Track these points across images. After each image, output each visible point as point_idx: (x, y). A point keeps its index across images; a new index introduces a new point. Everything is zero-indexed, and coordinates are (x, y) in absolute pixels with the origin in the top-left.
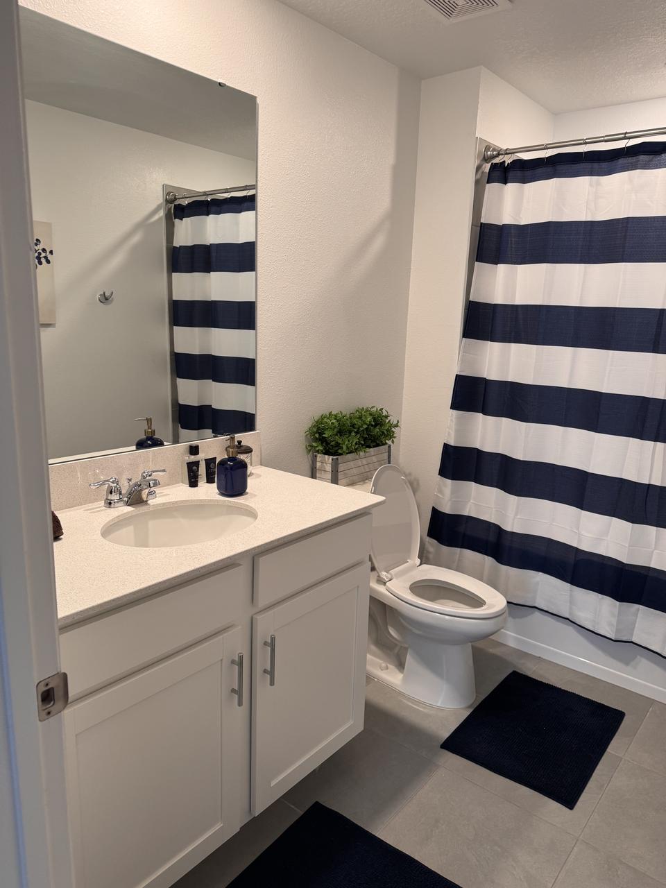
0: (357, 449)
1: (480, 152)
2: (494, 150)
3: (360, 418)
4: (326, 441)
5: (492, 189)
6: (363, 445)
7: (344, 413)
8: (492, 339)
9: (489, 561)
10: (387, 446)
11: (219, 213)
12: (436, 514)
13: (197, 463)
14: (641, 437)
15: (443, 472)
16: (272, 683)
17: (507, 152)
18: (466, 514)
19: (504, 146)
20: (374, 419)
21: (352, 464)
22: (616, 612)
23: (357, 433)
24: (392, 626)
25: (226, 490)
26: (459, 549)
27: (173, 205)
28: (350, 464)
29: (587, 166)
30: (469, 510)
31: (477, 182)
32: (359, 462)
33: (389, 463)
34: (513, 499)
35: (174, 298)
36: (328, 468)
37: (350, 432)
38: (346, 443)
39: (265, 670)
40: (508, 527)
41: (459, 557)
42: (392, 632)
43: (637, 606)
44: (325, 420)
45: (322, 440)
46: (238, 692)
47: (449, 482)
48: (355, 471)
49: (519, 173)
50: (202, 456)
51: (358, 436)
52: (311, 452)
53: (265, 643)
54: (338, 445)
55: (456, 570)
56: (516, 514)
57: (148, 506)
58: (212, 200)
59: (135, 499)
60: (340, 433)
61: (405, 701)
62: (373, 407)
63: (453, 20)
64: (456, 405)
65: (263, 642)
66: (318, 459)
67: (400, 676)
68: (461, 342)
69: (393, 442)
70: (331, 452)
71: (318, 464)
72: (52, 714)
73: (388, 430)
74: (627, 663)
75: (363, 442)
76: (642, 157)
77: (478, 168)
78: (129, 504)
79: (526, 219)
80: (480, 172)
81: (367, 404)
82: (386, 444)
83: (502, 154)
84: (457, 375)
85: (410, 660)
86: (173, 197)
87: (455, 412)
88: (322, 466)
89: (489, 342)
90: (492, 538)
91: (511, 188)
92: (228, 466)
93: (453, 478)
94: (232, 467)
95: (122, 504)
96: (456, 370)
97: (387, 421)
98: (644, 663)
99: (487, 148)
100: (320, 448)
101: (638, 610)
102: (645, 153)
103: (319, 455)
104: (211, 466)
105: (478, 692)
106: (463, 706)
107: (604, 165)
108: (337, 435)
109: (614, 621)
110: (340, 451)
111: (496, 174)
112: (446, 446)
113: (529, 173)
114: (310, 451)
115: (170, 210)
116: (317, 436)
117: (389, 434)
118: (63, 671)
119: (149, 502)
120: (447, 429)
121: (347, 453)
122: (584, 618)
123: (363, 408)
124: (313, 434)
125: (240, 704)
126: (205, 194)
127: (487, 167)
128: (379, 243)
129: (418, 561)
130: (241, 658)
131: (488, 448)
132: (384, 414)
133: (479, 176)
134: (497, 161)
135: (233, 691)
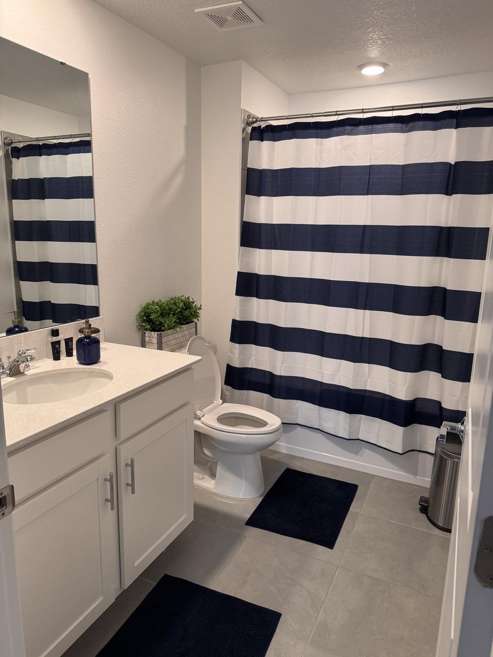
0: (174, 326)
1: (244, 119)
2: (253, 118)
3: (175, 304)
4: (152, 321)
5: (253, 144)
6: (178, 323)
7: (163, 301)
8: (260, 247)
9: (266, 397)
10: (194, 323)
11: (50, 155)
12: (229, 368)
13: (59, 342)
14: (356, 308)
15: (234, 339)
16: (133, 492)
17: (262, 120)
18: (250, 366)
19: (260, 115)
20: (184, 304)
21: (171, 337)
22: (348, 421)
23: (174, 315)
24: (206, 448)
25: (85, 360)
26: (246, 391)
27: (10, 147)
28: (170, 336)
29: (314, 131)
30: (251, 364)
31: (244, 139)
32: (176, 336)
33: (196, 335)
34: (280, 354)
35: (15, 219)
36: (155, 341)
37: (169, 314)
38: (167, 322)
39: (127, 484)
40: (277, 373)
41: (247, 396)
42: (206, 452)
43: (360, 415)
44: (151, 306)
45: (149, 321)
46: (111, 501)
47: (237, 345)
48: (174, 342)
49: (271, 134)
50: (62, 337)
51: (176, 317)
52: (141, 331)
53: (127, 465)
54: (161, 324)
55: (245, 404)
56: (282, 364)
57: (25, 377)
58: (44, 144)
59: (15, 371)
60: (162, 315)
61: (218, 498)
62: (183, 296)
63: (224, 29)
64: (239, 292)
65: (125, 464)
66: (147, 335)
67: (213, 482)
68: (239, 249)
69: (198, 320)
70: (156, 329)
71: (147, 339)
72: (5, 515)
73: (195, 312)
74: (356, 453)
75: (178, 321)
76: (348, 127)
77: (244, 130)
78: (10, 375)
79: (277, 166)
80: (245, 133)
81: (178, 295)
82: (194, 321)
83: (259, 121)
84: (238, 272)
85: (219, 470)
86: (10, 141)
87: (238, 297)
88: (150, 340)
89: (258, 249)
90: (267, 381)
91: (266, 144)
92: (85, 343)
93: (240, 343)
94: (88, 343)
95: (5, 375)
96: (237, 269)
97: (194, 305)
98: (367, 452)
99: (249, 116)
100: (148, 327)
101: (361, 418)
102: (349, 125)
103: (147, 332)
104: (69, 343)
105: (265, 485)
106: (257, 496)
107: (325, 131)
108: (160, 316)
109: (347, 427)
110: (163, 328)
111: (256, 134)
112: (234, 321)
113: (277, 134)
114: (140, 329)
115: (7, 151)
116: (145, 318)
117: (196, 315)
118: (11, 484)
119: (25, 373)
120: (234, 310)
121: (168, 330)
122: (328, 427)
123: (176, 297)
124: (141, 317)
125: (112, 509)
126: (37, 139)
127: (249, 129)
128: (179, 180)
129: (221, 401)
130: (111, 476)
131: (262, 320)
132: (191, 301)
133: (244, 136)
134: (255, 125)
135: (107, 500)
